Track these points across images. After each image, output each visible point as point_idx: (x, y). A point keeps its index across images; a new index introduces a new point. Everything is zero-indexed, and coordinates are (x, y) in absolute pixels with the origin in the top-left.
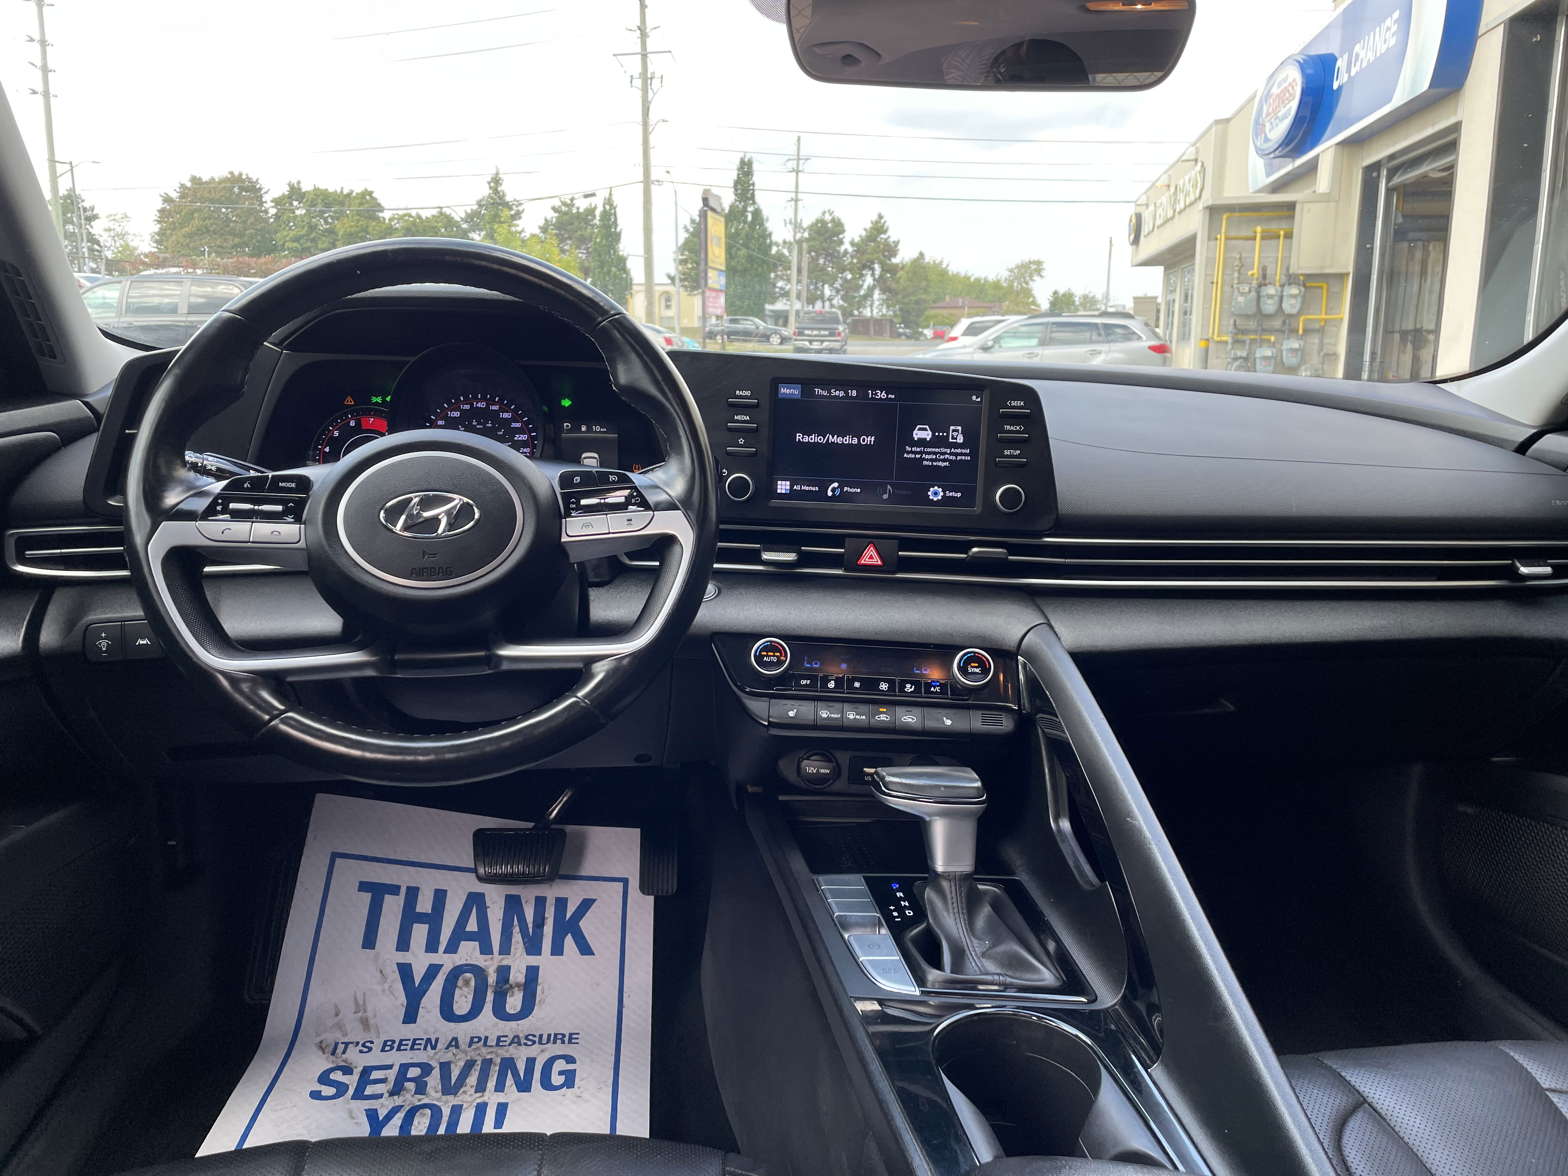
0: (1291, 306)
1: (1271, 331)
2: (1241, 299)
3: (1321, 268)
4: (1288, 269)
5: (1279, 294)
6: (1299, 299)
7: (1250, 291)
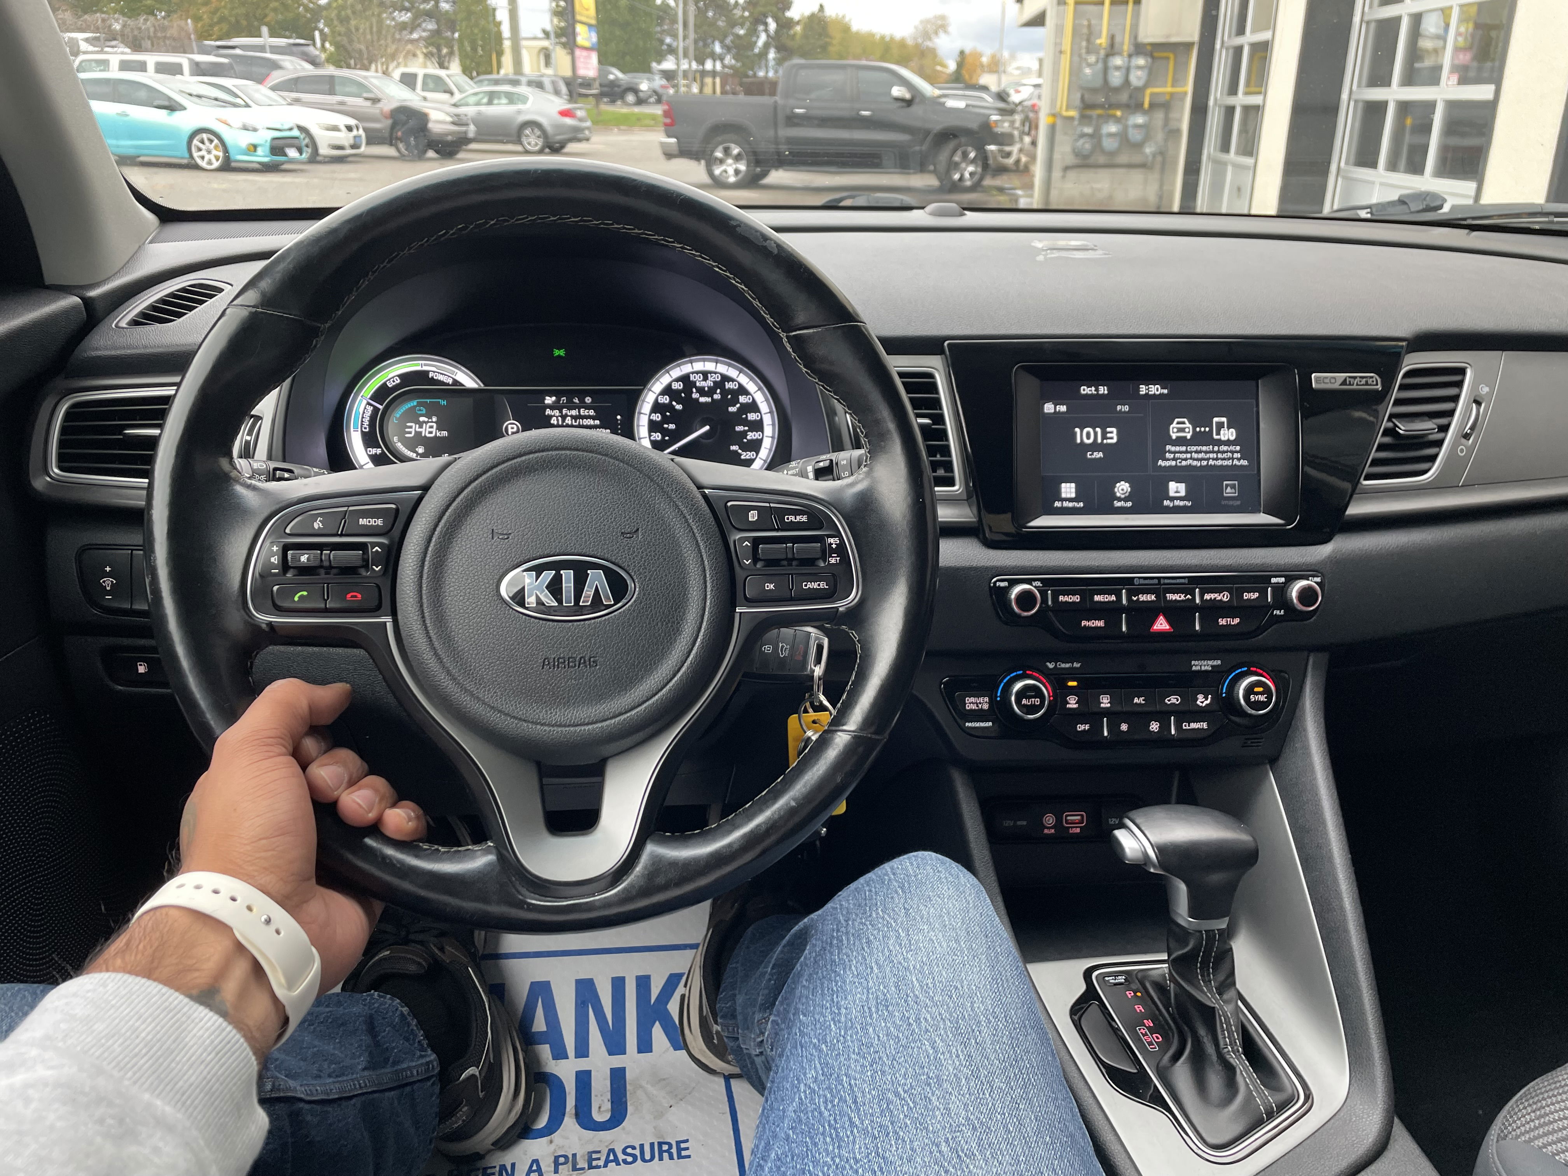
0: (1137, 78)
1: (1118, 106)
2: (1088, 71)
3: (1168, 36)
4: (1136, 37)
5: (1126, 65)
6: (1146, 71)
7: (1097, 61)
